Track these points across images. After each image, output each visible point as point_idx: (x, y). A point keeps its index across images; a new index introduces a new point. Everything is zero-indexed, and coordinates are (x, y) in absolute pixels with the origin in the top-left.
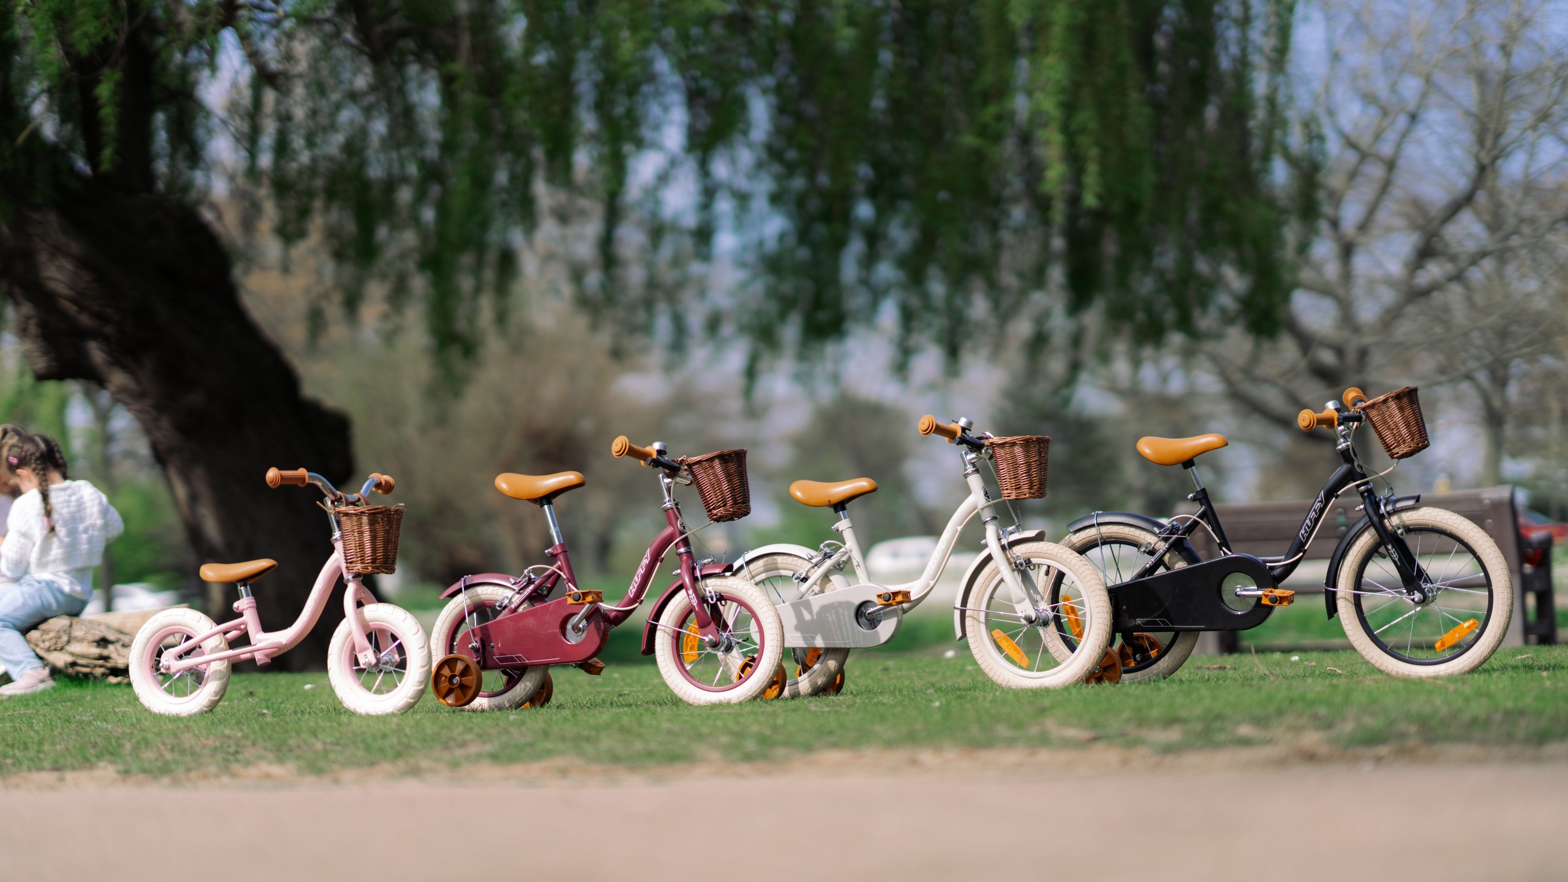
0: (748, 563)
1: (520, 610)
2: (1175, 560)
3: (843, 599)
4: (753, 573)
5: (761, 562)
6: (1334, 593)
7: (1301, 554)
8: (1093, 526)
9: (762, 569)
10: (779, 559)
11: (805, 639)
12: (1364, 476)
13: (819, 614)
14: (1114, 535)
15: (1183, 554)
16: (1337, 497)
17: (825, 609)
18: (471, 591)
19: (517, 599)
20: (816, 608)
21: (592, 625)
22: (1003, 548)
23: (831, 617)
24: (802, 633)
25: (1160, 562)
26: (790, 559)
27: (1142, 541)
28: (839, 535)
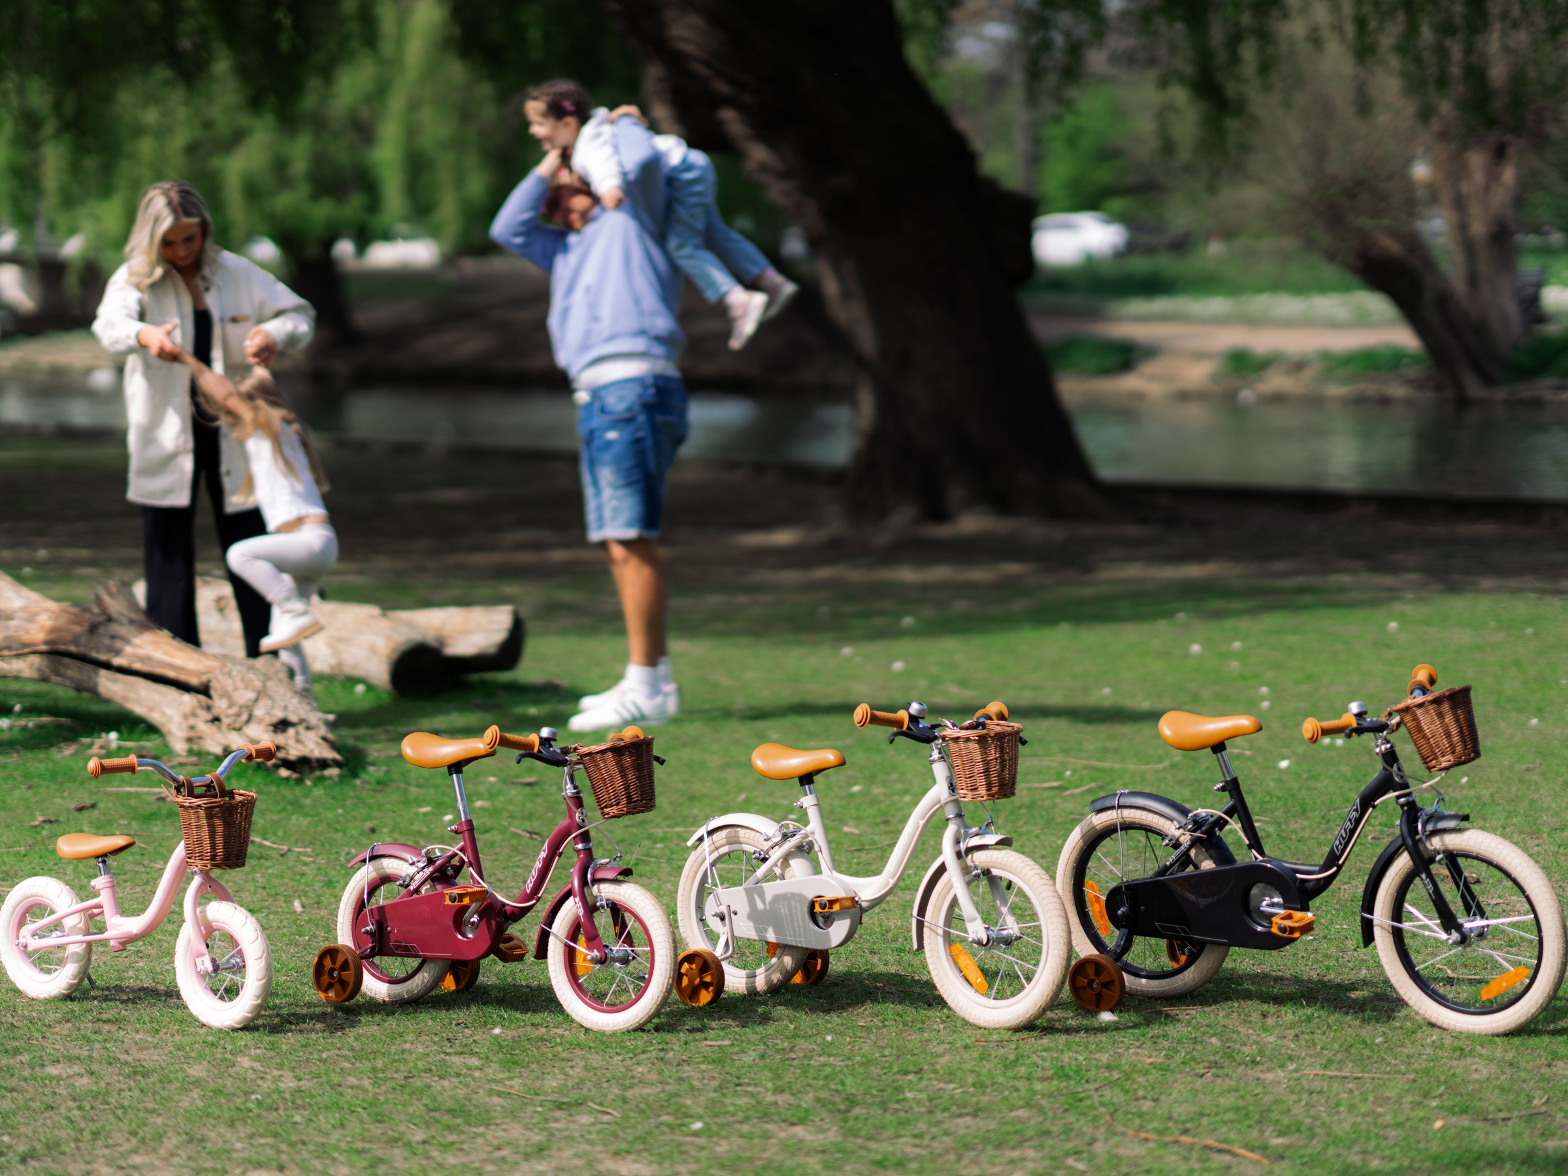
0: (711, 833)
1: (423, 890)
2: (1201, 857)
3: (796, 890)
4: (717, 844)
5: (724, 833)
6: (1371, 921)
7: (1335, 869)
8: (1113, 808)
9: (724, 841)
10: (742, 832)
11: (758, 930)
12: (1406, 786)
13: (771, 903)
14: (1137, 821)
15: (1211, 851)
16: (1374, 807)
17: (778, 898)
18: (376, 862)
19: (419, 878)
20: (769, 897)
21: (484, 921)
22: (959, 855)
23: (784, 909)
24: (754, 923)
25: (1185, 860)
26: (753, 833)
27: (1167, 832)
28: (803, 812)
